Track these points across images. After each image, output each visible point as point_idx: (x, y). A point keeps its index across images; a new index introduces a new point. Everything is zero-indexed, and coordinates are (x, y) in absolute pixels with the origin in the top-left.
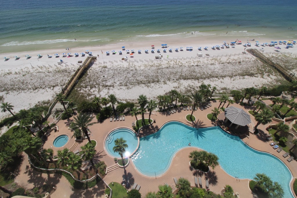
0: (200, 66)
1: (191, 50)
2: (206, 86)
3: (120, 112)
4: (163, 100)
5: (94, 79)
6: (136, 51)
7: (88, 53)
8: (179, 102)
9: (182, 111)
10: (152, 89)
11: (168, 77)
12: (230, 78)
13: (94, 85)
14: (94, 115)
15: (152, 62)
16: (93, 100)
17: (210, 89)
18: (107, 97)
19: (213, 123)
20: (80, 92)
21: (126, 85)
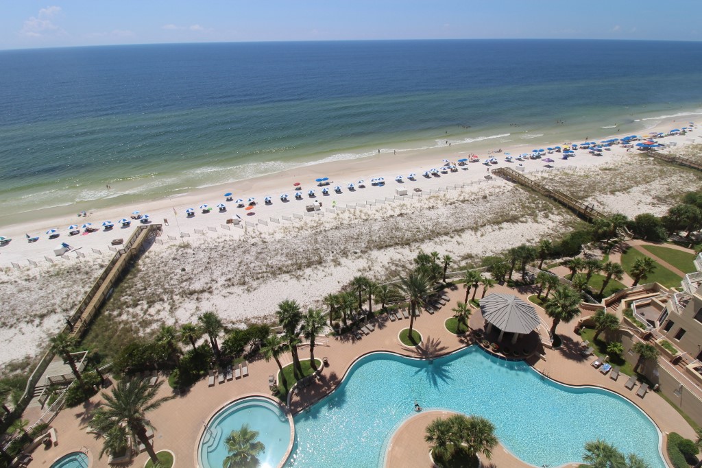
0: (406, 214)
1: (382, 184)
2: (428, 257)
3: (233, 355)
4: (338, 304)
5: (158, 279)
6: (260, 200)
7: (139, 217)
8: (377, 302)
9: (388, 323)
10: (309, 282)
11: (342, 248)
12: (473, 233)
13: (158, 296)
14: (161, 378)
15: (300, 219)
16: (158, 336)
17: (437, 262)
18: (195, 321)
19: (463, 339)
20: (119, 319)
21: (244, 283)
